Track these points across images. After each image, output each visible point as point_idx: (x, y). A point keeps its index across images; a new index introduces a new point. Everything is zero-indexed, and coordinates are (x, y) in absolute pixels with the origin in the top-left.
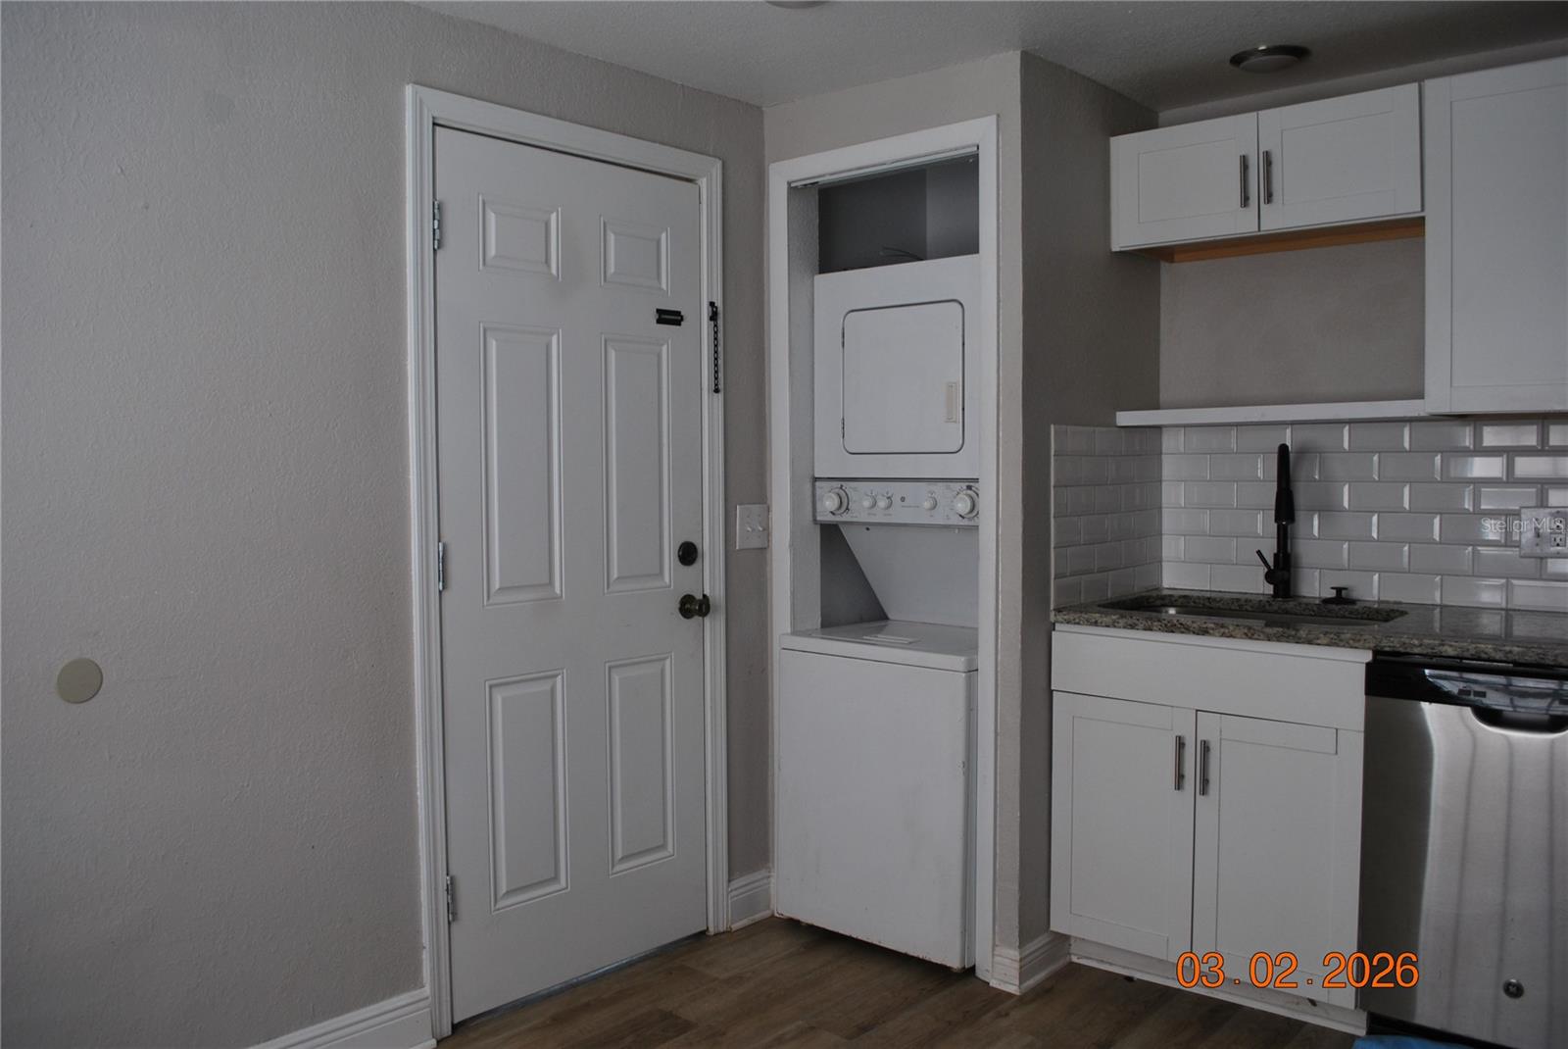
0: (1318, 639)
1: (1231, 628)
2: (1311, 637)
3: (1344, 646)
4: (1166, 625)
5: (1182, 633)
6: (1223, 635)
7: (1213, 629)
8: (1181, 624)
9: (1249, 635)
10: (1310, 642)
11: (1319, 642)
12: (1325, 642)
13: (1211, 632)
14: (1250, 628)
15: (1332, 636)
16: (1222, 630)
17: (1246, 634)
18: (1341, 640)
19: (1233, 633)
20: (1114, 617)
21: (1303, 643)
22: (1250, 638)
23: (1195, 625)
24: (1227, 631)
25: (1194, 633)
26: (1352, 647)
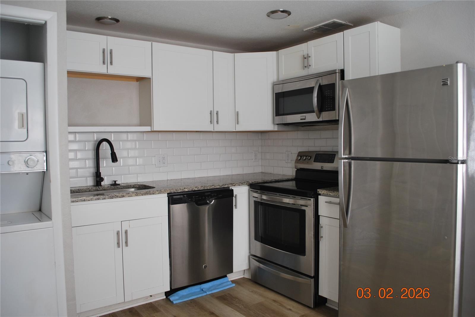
0: (156, 192)
1: (131, 194)
2: (154, 192)
3: (162, 193)
4: (110, 197)
5: (116, 198)
6: (129, 196)
7: (125, 195)
8: (115, 195)
9: (137, 195)
10: (153, 194)
11: (156, 193)
12: (158, 193)
13: (125, 196)
14: (136, 193)
15: (159, 191)
16: (129, 195)
17: (136, 195)
18: (162, 192)
19: (132, 195)
20: (91, 197)
21: (152, 194)
22: (137, 196)
23: (120, 195)
24: (130, 195)
25: (120, 197)
26: (164, 193)
